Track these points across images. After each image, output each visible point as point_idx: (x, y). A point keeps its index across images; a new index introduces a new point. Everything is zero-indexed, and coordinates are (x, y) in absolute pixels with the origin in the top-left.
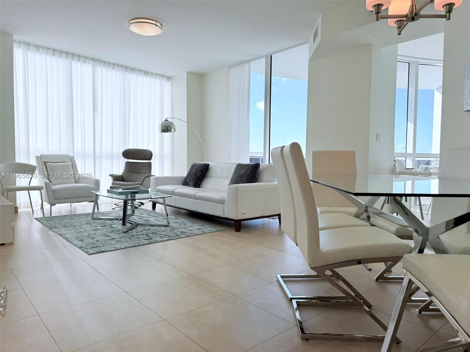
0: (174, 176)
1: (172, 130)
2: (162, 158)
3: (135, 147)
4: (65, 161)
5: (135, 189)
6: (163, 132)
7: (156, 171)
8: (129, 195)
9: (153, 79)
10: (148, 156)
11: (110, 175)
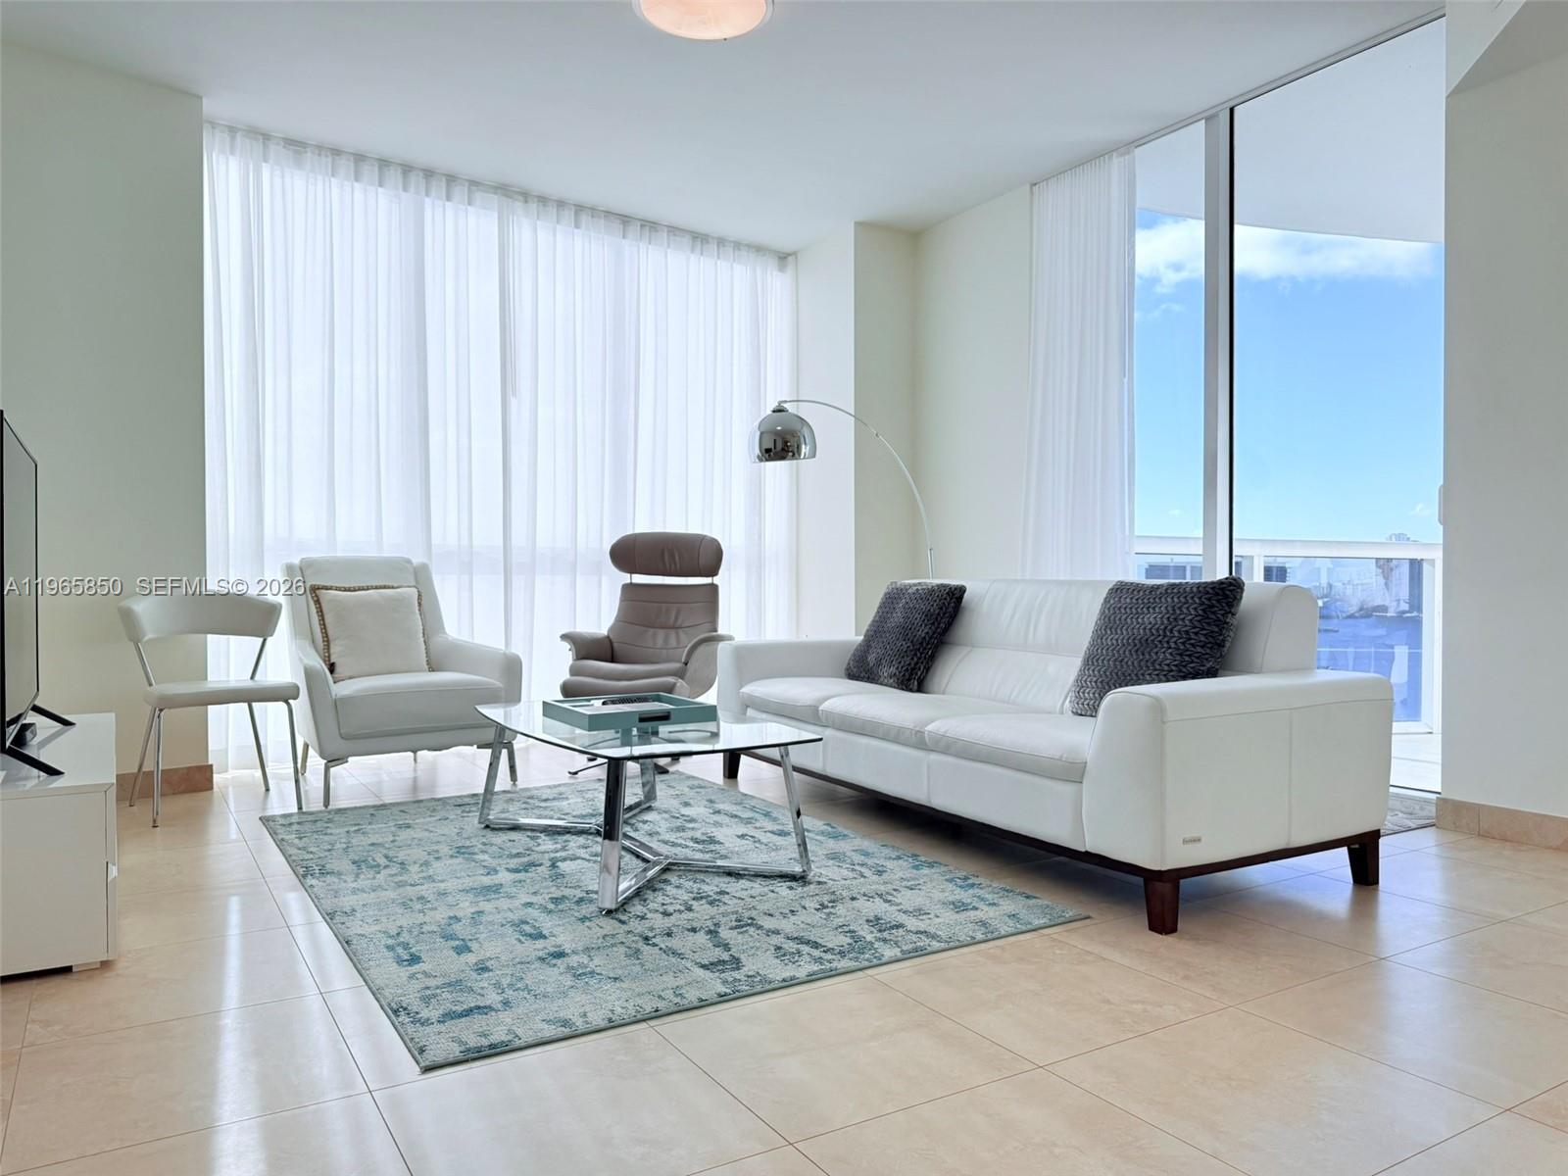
0: (803, 638)
1: (805, 450)
2: (757, 566)
3: (659, 528)
4: (390, 584)
5: (659, 699)
6: (767, 460)
7: (734, 620)
8: (635, 732)
9: (723, 265)
10: (704, 561)
11: (565, 637)
